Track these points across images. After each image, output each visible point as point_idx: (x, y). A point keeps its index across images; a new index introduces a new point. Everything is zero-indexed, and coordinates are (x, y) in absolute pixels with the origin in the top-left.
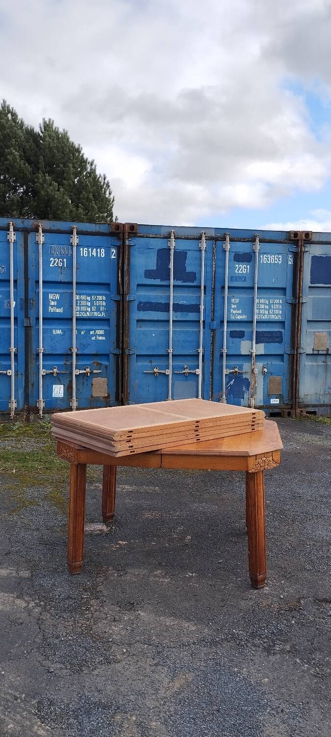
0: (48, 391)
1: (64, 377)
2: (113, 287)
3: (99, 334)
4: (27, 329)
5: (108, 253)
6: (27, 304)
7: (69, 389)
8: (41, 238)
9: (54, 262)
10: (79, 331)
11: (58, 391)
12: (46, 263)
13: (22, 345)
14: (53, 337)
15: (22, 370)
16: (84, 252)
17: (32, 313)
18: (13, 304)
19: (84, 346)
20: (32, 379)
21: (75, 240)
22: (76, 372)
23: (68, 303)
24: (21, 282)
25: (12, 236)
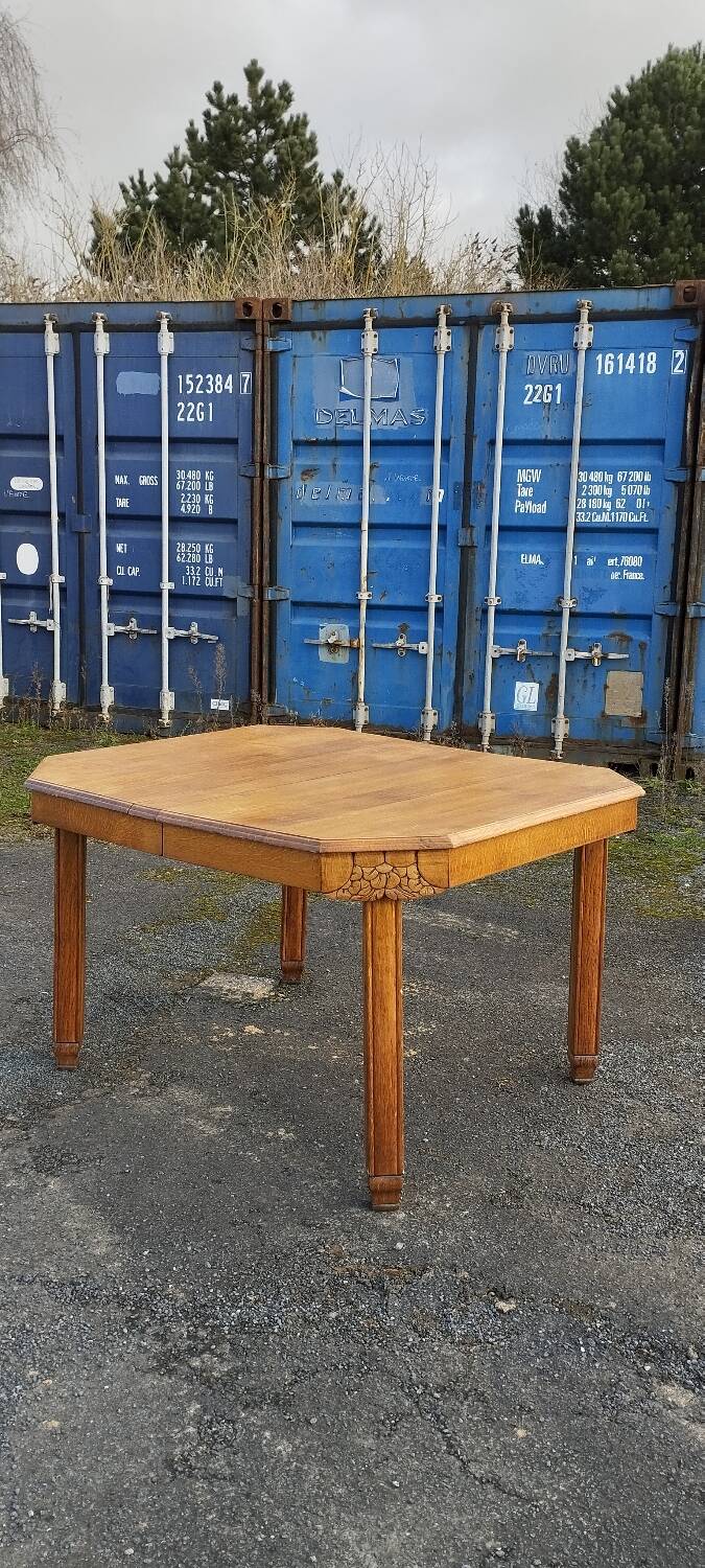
0: (504, 696)
1: (541, 664)
2: (672, 448)
3: (630, 566)
4: (466, 551)
5: (664, 363)
6: (467, 493)
7: (549, 694)
8: (507, 337)
9: (536, 394)
10: (581, 558)
11: (527, 696)
12: (515, 395)
13: (453, 587)
14: (523, 571)
15: (450, 645)
16: (606, 364)
17: (477, 514)
18: (438, 495)
19: (594, 594)
20: (470, 666)
21: (585, 335)
22: (567, 654)
23: (558, 489)
24: (458, 444)
25: (444, 340)
